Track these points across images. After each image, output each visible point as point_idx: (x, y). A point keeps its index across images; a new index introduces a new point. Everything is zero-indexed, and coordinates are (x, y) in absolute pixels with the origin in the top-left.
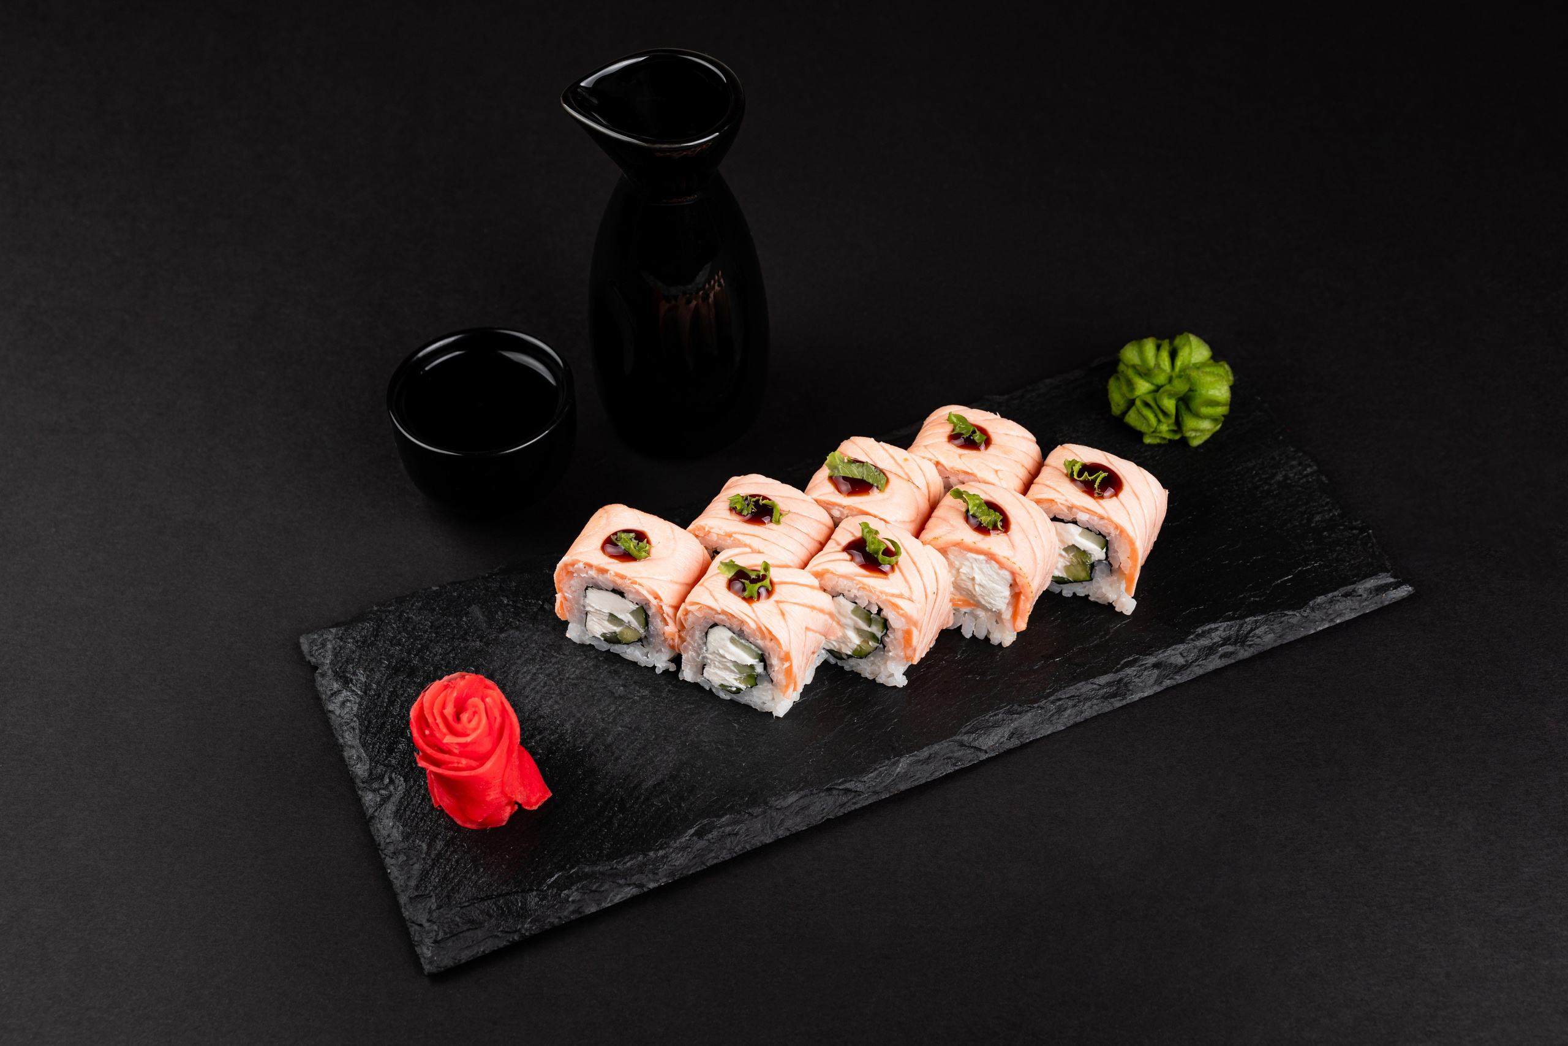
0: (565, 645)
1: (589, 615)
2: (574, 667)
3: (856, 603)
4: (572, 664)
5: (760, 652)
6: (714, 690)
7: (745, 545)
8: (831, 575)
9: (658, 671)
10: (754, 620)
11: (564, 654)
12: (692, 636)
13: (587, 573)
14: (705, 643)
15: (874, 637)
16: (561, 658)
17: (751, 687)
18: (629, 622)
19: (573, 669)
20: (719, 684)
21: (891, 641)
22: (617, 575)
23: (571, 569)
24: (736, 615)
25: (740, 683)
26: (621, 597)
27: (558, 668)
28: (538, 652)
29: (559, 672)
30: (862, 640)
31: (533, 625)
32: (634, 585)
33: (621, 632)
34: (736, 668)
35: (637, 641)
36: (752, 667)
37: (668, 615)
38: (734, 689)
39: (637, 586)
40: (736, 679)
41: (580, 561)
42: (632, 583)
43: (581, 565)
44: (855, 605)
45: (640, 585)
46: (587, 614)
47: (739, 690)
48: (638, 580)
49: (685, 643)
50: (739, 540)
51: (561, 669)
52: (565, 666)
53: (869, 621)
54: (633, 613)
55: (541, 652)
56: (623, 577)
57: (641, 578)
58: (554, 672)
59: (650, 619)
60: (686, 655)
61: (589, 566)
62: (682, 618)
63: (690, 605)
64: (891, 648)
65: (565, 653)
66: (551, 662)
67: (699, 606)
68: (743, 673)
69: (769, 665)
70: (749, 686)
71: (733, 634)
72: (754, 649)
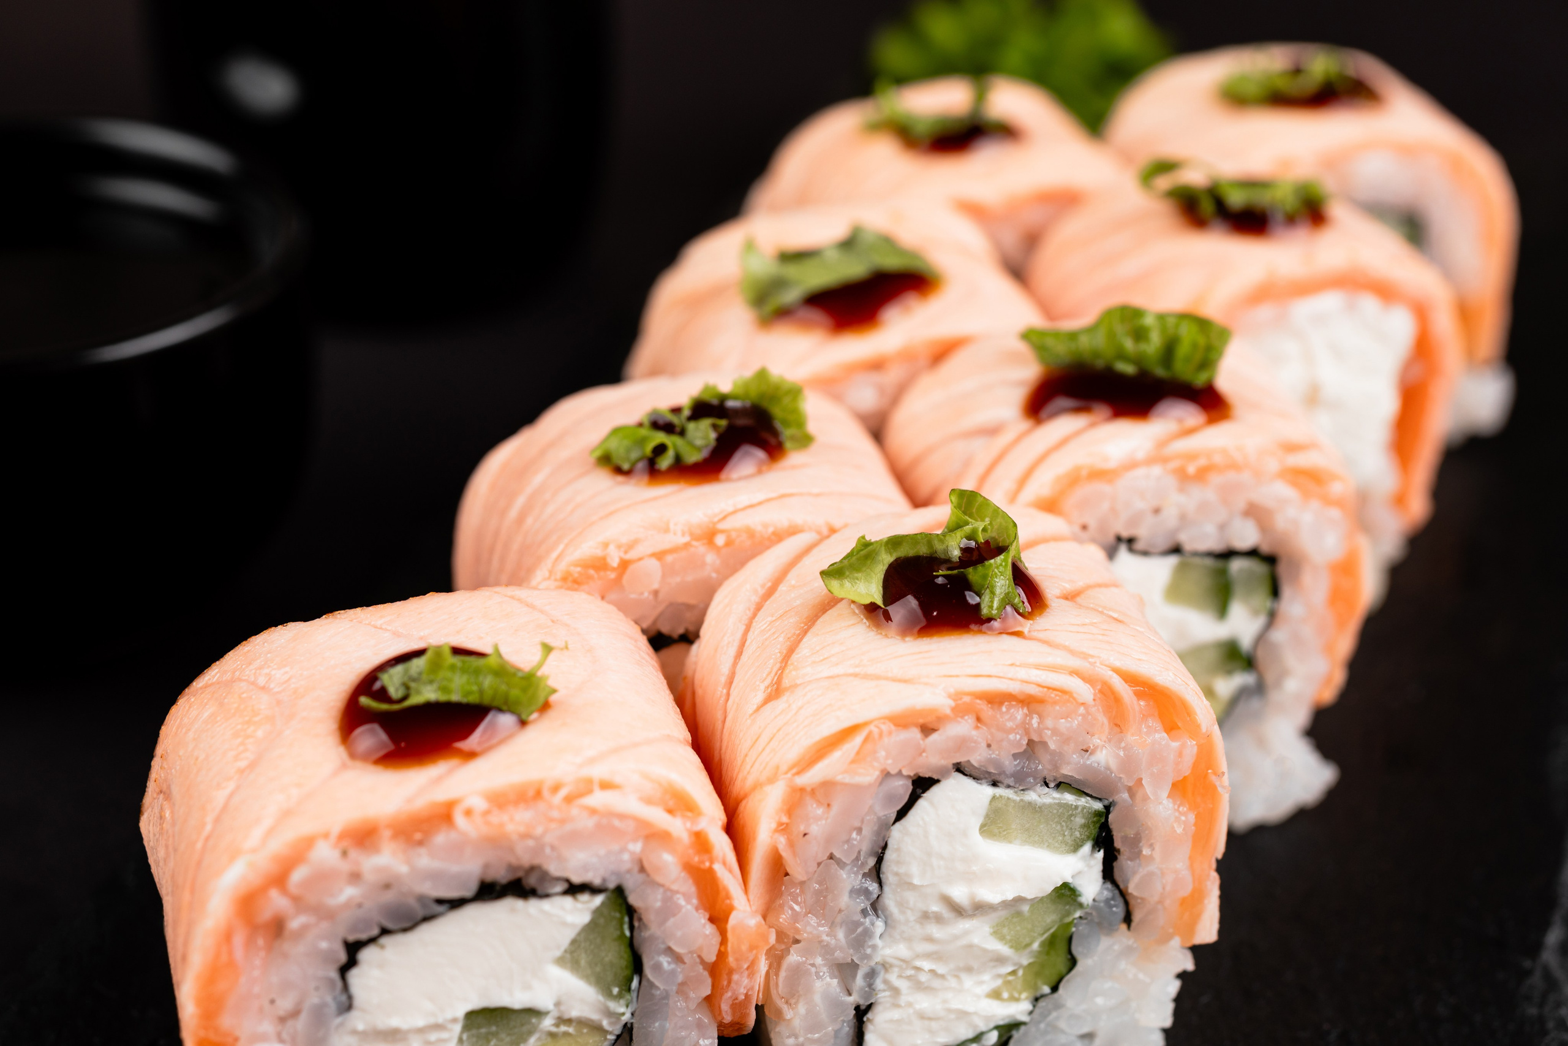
3: (1176, 550)
5: (1098, 806)
7: (778, 537)
8: (1088, 488)
10: (1075, 673)
12: (821, 904)
13: (355, 877)
14: (876, 906)
15: (1230, 655)
17: (1055, 989)
18: (558, 1004)
22: (500, 800)
23: (277, 902)
24: (1013, 687)
25: (1012, 999)
26: (519, 903)
32: (587, 801)
34: (1002, 939)
36: (1066, 893)
37: (724, 863)
38: (992, 1038)
39: (598, 799)
40: (996, 995)
41: (307, 843)
43: (325, 854)
44: (1173, 560)
45: (606, 786)
47: (1008, 1033)
48: (598, 772)
49: (794, 957)
50: (750, 533)
53: (1222, 597)
54: (576, 953)
57: (592, 761)
59: (646, 934)
60: (802, 1009)
61: (364, 837)
62: (782, 841)
63: (798, 773)
67: (858, 740)
68: (1027, 940)
69: (1125, 839)
70: (1046, 989)
71: (995, 784)
72: (1075, 804)
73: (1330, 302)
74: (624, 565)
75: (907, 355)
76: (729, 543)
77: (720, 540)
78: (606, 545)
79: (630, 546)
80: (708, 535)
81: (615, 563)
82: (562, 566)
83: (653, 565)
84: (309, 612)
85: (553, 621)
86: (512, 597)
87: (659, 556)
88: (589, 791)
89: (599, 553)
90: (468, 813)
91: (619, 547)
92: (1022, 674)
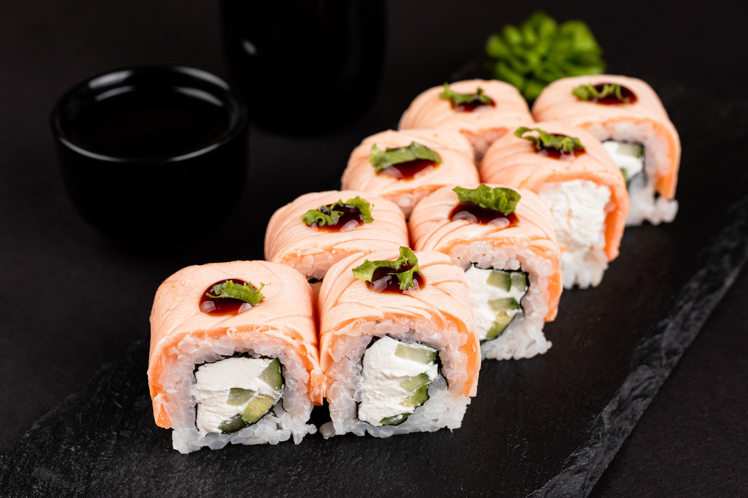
0: (174, 462)
1: (201, 407)
2: (201, 479)
3: (492, 268)
4: (196, 476)
5: (435, 351)
6: (372, 432)
7: (352, 253)
8: (460, 246)
9: (297, 441)
10: (427, 310)
11: (180, 471)
12: (343, 370)
13: (197, 346)
14: (361, 372)
15: (512, 303)
16: (180, 476)
17: (422, 405)
18: (259, 390)
19: (202, 481)
20: (381, 419)
21: (535, 298)
22: (241, 329)
23: (174, 350)
24: (404, 313)
25: (407, 406)
26: (246, 359)
27: (184, 488)
28: (149, 482)
29: (188, 490)
30: (498, 313)
31: (122, 457)
32: (267, 332)
33: (248, 409)
34: (403, 387)
35: (268, 413)
36: (424, 376)
37: (311, 355)
38: (401, 417)
39: (270, 332)
40: (402, 404)
41: (184, 335)
42: (261, 331)
43: (188, 339)
44: (490, 271)
45: (273, 328)
46: (196, 407)
47: (406, 416)
48: (271, 324)
49: (334, 385)
50: (343, 250)
51: (187, 486)
52: (190, 481)
53: (508, 284)
54: (264, 375)
55: (152, 480)
56: (249, 329)
57: (270, 320)
58: (181, 493)
59: (286, 373)
60: (337, 400)
61: (200, 335)
62: (330, 350)
63: (336, 331)
64: (534, 307)
65: (180, 468)
66: (171, 485)
67: (353, 323)
68: (412, 389)
69: (445, 362)
70: (419, 404)
71: (400, 340)
72: (426, 349)
73: (577, 183)
74: (302, 256)
75: (421, 190)
76: (336, 253)
77: (334, 252)
78: (297, 250)
79: (305, 251)
80: (330, 250)
81: (299, 255)
82: (283, 255)
83: (311, 257)
84: (201, 262)
85: (273, 274)
86: (262, 265)
87: (314, 255)
88: (268, 330)
89: (295, 252)
90: (231, 332)
91: (301, 251)
92: (408, 309)
